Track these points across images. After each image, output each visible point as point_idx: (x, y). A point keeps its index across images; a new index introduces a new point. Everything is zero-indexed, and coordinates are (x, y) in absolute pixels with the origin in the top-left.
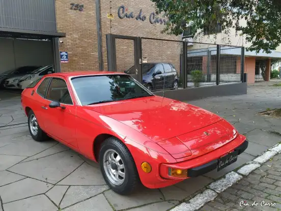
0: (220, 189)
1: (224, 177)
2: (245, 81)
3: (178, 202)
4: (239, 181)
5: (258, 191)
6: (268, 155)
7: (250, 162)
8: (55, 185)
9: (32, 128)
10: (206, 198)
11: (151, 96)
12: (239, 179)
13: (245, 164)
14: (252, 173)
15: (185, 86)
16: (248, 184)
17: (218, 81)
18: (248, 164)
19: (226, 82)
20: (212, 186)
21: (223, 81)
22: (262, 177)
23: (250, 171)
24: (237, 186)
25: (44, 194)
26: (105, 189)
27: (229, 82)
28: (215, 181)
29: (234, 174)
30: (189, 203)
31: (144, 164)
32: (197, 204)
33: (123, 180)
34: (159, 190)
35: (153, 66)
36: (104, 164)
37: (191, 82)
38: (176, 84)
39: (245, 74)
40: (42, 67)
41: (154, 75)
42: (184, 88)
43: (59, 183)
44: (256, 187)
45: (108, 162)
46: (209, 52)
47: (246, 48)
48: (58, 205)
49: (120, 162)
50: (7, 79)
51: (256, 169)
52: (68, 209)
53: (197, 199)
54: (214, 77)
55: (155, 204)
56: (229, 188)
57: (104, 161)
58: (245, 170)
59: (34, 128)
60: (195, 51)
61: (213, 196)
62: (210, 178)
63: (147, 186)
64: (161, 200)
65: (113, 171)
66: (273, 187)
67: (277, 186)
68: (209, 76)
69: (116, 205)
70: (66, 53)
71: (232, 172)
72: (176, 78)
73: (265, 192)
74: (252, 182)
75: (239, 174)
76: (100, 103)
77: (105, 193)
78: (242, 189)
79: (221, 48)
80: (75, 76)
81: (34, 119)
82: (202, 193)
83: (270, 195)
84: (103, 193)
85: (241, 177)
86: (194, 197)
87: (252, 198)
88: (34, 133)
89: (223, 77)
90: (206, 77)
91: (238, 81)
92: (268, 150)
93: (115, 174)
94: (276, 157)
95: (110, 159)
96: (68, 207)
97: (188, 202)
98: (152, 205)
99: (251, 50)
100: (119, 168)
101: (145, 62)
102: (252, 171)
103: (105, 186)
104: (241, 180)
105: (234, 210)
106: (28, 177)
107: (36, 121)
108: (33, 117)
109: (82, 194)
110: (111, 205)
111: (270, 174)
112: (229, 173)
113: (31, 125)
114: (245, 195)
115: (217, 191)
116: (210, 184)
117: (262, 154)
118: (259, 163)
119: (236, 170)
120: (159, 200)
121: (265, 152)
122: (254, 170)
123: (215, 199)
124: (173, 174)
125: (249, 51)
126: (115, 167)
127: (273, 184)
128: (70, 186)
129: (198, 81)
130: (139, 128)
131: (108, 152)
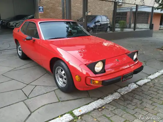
0: (123, 93)
1: (127, 86)
2: (152, 29)
3: (97, 99)
4: (136, 89)
5: (146, 95)
6: (157, 74)
7: (145, 78)
8: (28, 85)
9: (19, 51)
10: (114, 97)
11: (88, 36)
12: (136, 87)
13: (142, 79)
14: (145, 84)
15: (114, 30)
16: (141, 90)
17: (135, 28)
18: (144, 79)
19: (140, 29)
20: (119, 90)
21: (138, 28)
22: (151, 87)
23: (144, 83)
24: (134, 91)
25: (21, 89)
26: (55, 89)
27: (142, 29)
28: (121, 87)
29: (134, 85)
30: (104, 99)
31: (77, 76)
32: (108, 100)
33: (65, 85)
34: (87, 91)
35: (95, 17)
36: (56, 75)
37: (118, 28)
38: (108, 29)
39: (153, 24)
40: (29, 16)
41: (95, 23)
42: (113, 31)
43: (30, 84)
44: (145, 93)
45: (58, 74)
46: (131, 9)
47: (155, 8)
48: (27, 96)
49: (64, 74)
50: (9, 22)
51: (148, 82)
52: (33, 98)
53: (109, 97)
54: (133, 25)
55: (83, 99)
56: (129, 92)
57: (56, 73)
58: (141, 83)
59: (20, 51)
60: (123, 8)
61: (118, 96)
62: (118, 86)
63: (79, 89)
64: (87, 97)
65: (61, 79)
66: (156, 93)
67: (158, 93)
68: (130, 25)
69: (60, 98)
70: (42, 7)
71: (133, 83)
72: (109, 25)
73: (150, 96)
74: (144, 90)
75: (137, 85)
76: (56, 38)
77: (56, 91)
78: (137, 93)
79: (139, 7)
80: (42, 22)
81: (20, 46)
82: (112, 94)
83: (153, 98)
84: (54, 91)
85: (138, 86)
86: (107, 96)
87: (142, 99)
88: (20, 55)
89: (139, 26)
90: (128, 25)
91: (148, 29)
92: (158, 72)
93: (61, 80)
94: (162, 76)
95: (59, 72)
96: (33, 97)
97: (102, 99)
98: (81, 99)
99: (158, 9)
100: (63, 78)
101: (89, 14)
102: (145, 83)
103: (56, 87)
104: (137, 88)
105: (129, 105)
106: (13, 79)
107: (21, 48)
108: (19, 45)
109: (42, 91)
110: (58, 98)
111: (156, 86)
112: (131, 84)
113: (18, 50)
114: (137, 97)
115: (121, 94)
116: (118, 89)
117: (154, 74)
118: (150, 79)
119: (135, 83)
120: (86, 97)
121: (155, 73)
122: (146, 83)
123: (119, 98)
124: (93, 83)
125: (156, 10)
126: (61, 77)
127: (156, 92)
128: (36, 86)
129: (123, 28)
130: (81, 55)
131: (58, 68)
